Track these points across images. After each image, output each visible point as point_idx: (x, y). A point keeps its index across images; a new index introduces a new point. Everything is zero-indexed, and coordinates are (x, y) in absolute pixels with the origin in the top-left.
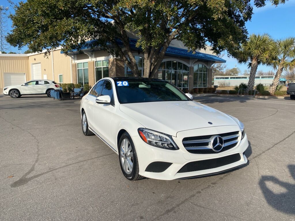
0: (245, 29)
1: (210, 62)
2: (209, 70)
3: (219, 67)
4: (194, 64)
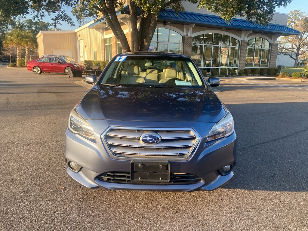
1: (274, 34)
2: (272, 45)
4: (248, 36)
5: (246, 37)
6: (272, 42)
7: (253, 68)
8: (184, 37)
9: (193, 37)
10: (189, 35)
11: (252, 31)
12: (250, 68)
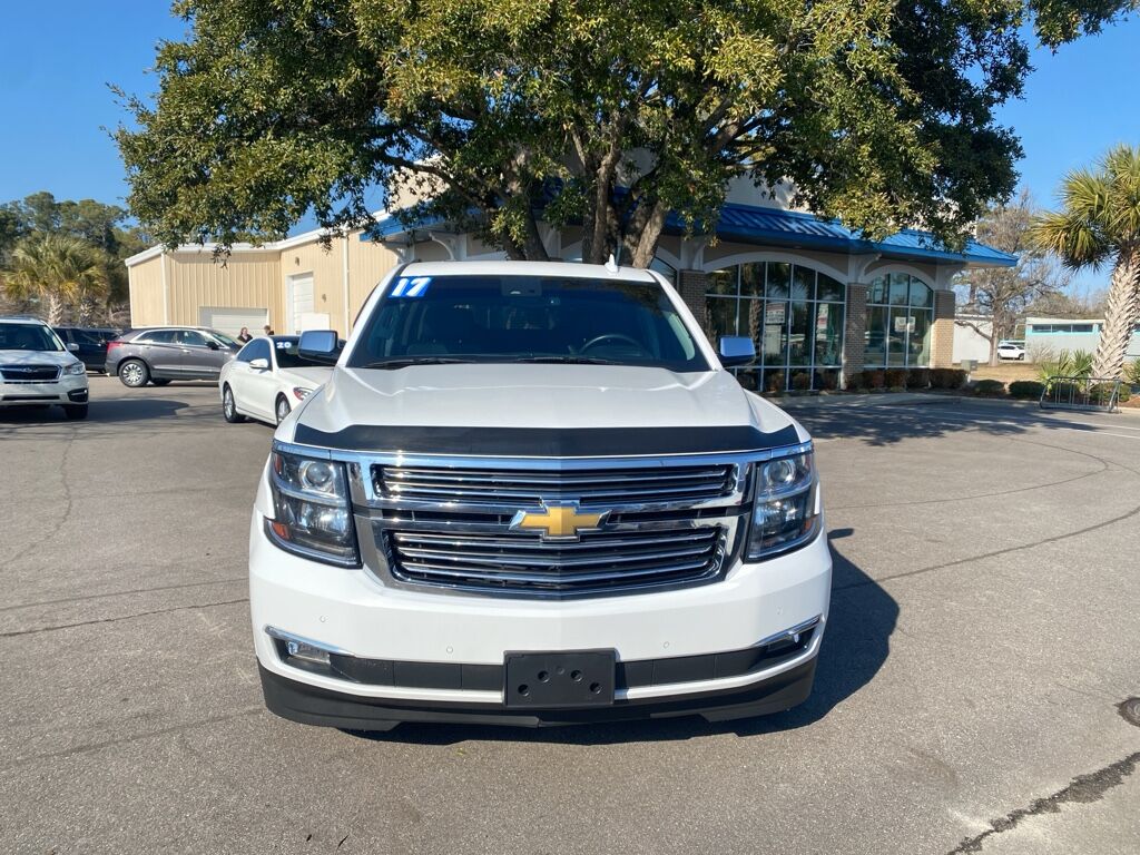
0: (1010, 136)
1: (941, 264)
2: (938, 295)
3: (1038, 282)
4: (867, 271)
5: (863, 272)
6: (935, 286)
7: (887, 367)
8: (682, 274)
9: (707, 272)
10: (695, 267)
11: (880, 255)
12: (879, 369)
